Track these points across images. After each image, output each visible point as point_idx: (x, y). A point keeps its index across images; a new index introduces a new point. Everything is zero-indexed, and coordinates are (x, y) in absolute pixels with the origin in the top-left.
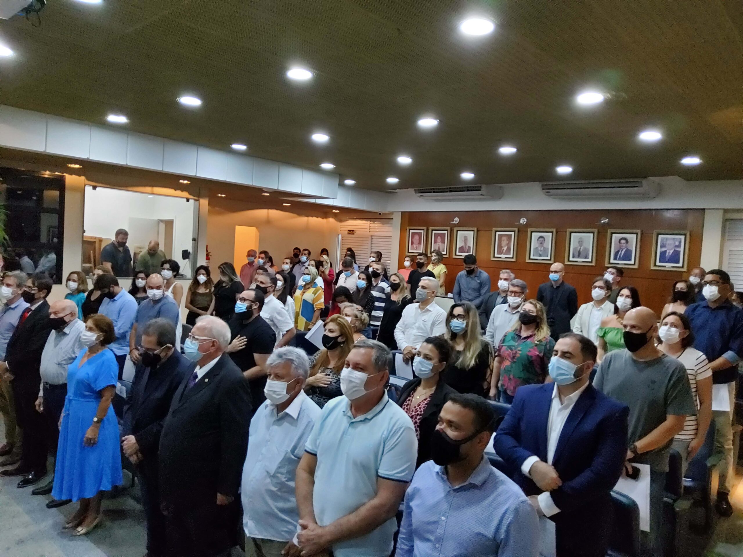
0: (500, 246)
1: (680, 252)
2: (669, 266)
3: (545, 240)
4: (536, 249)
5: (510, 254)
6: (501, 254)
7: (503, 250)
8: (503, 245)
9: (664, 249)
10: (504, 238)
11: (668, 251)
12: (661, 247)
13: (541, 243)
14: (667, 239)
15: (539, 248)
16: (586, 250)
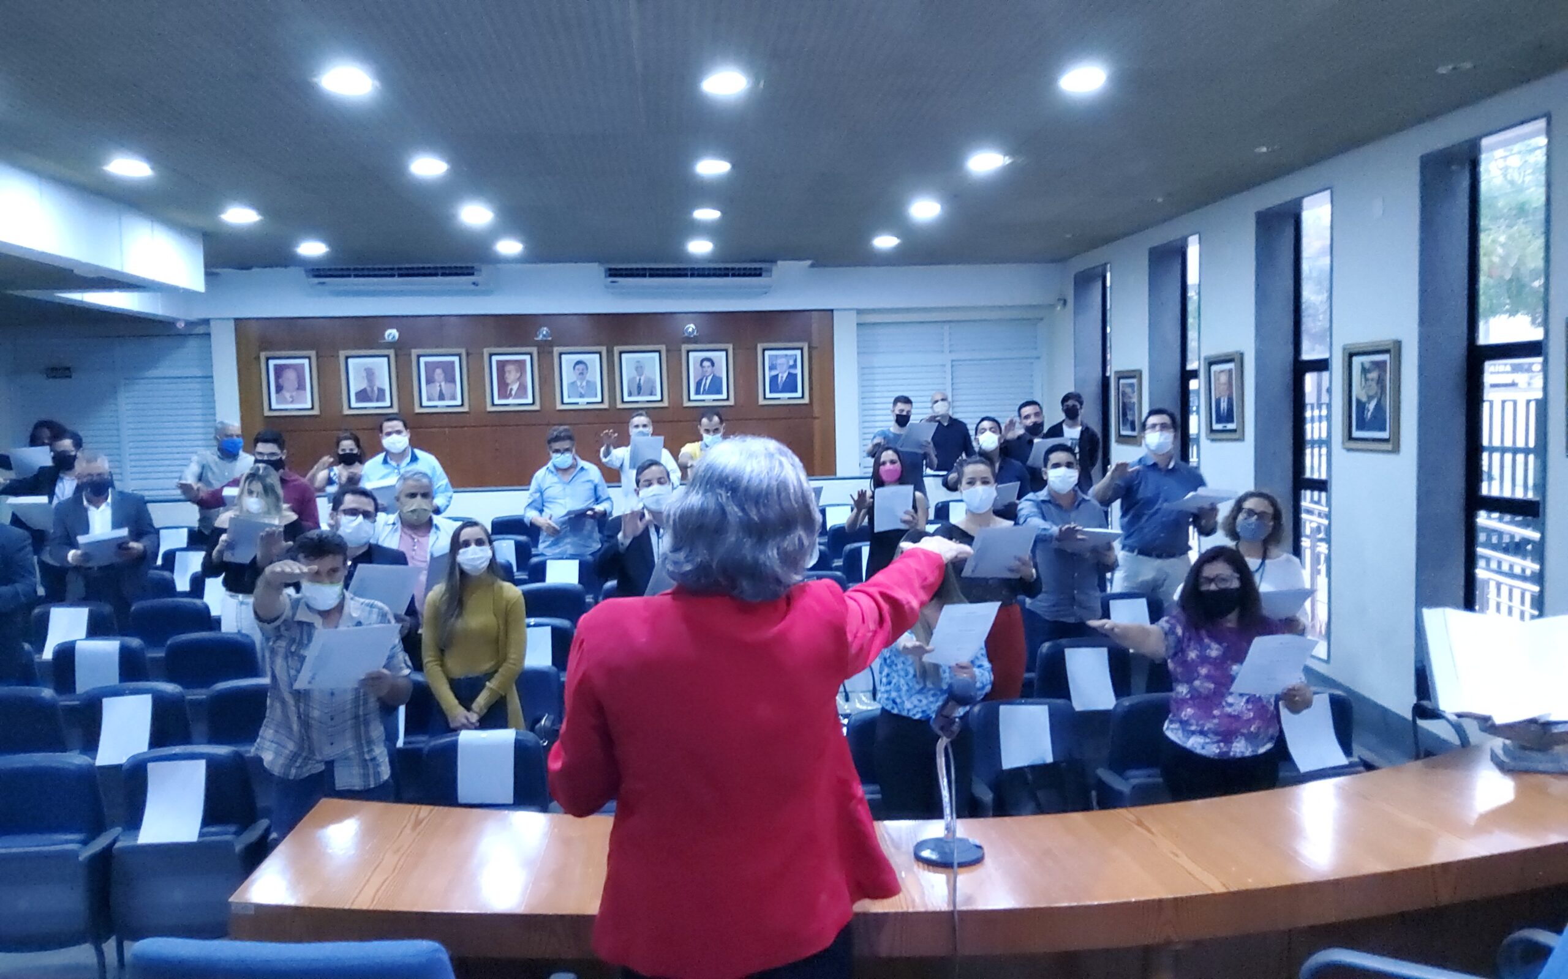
0: (503, 385)
1: (796, 375)
2: (784, 397)
3: (587, 368)
4: (573, 384)
5: (527, 398)
6: (507, 397)
7: (511, 390)
8: (509, 381)
9: (774, 373)
10: (509, 368)
11: (780, 375)
12: (771, 369)
13: (581, 374)
14: (776, 356)
15: (579, 384)
16: (651, 381)
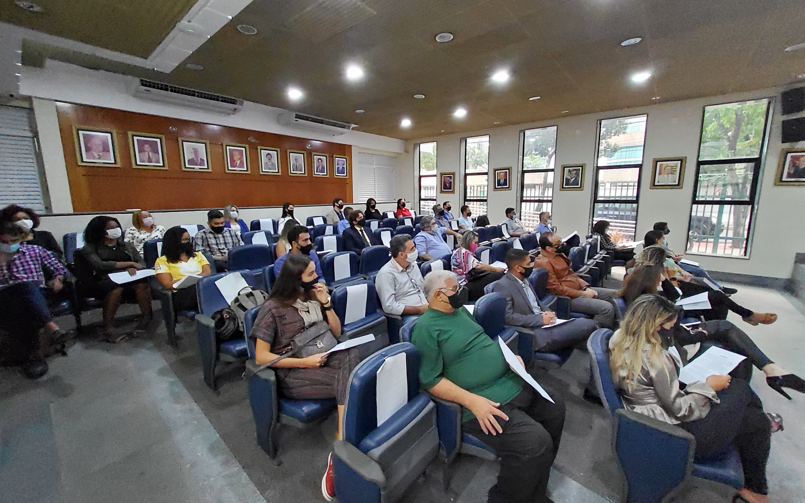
1: (344, 168)
2: (340, 175)
3: (272, 157)
4: (266, 163)
5: (244, 168)
6: (234, 167)
7: (237, 164)
8: (235, 160)
10: (235, 152)
11: (340, 167)
12: (337, 165)
13: (269, 159)
14: (339, 160)
16: (301, 165)
